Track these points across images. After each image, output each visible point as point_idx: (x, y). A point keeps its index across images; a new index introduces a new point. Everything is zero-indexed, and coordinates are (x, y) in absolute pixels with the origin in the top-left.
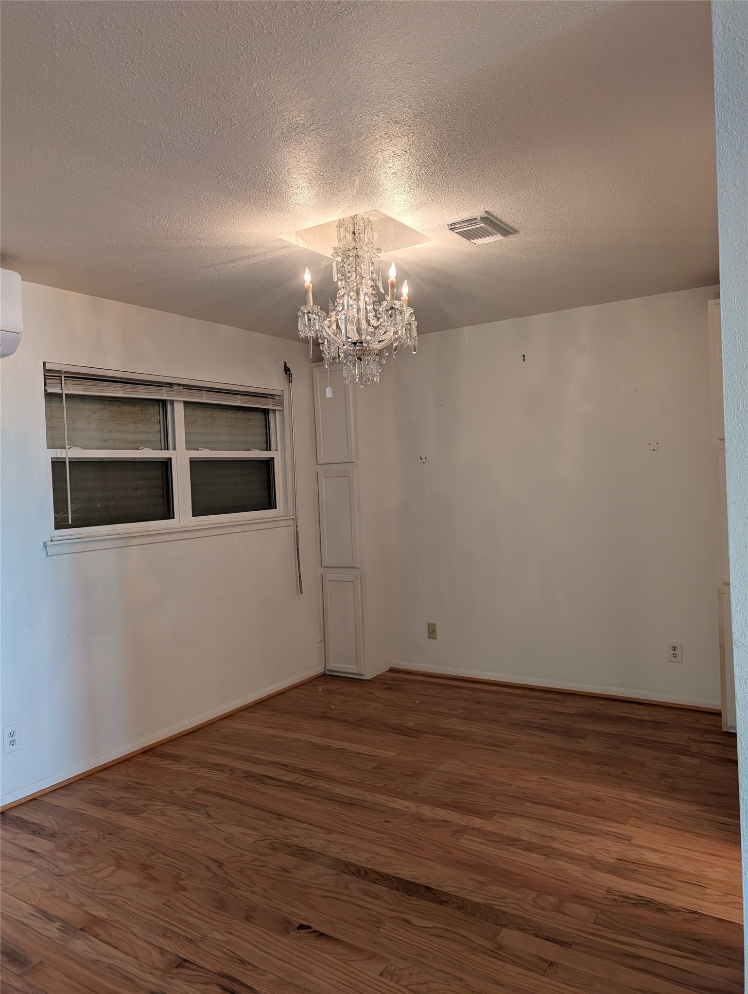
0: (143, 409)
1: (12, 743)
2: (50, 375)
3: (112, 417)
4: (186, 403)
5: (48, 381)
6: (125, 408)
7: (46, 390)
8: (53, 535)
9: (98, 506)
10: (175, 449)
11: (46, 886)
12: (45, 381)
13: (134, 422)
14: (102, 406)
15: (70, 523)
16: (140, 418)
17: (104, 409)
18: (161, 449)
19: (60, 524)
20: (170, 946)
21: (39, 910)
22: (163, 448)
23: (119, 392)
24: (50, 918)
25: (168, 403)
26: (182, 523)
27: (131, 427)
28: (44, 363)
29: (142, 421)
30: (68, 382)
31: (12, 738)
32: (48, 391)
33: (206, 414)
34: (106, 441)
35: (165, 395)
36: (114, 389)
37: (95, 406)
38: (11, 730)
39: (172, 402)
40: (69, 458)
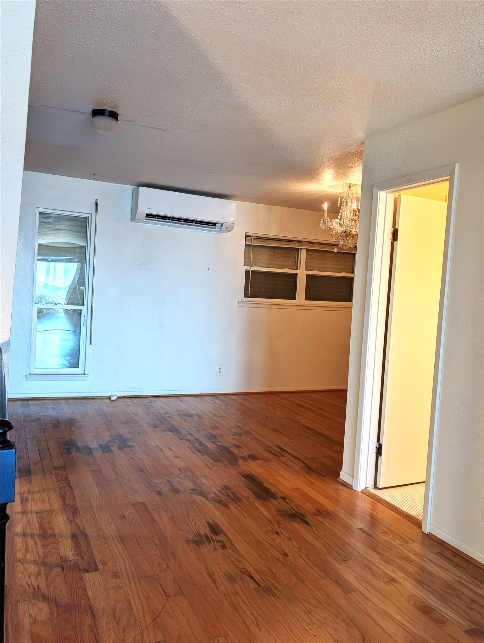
0: (289, 252)
1: (220, 372)
2: (248, 237)
3: (274, 254)
4: (308, 250)
5: (246, 240)
6: (280, 251)
7: (245, 243)
8: (243, 299)
9: (263, 290)
10: (300, 270)
11: (215, 408)
12: (246, 239)
13: (284, 257)
14: (270, 250)
15: (249, 295)
16: (287, 255)
17: (271, 251)
18: (295, 269)
19: (246, 296)
20: (237, 424)
21: (210, 411)
22: (296, 269)
23: (275, 245)
24: (211, 413)
25: (300, 249)
26: (299, 302)
27: (282, 259)
28: (246, 233)
29: (288, 256)
30: (255, 240)
31: (220, 370)
32: (246, 244)
33: (320, 254)
34: (270, 264)
35: (296, 246)
36: (273, 243)
37: (267, 250)
38: (220, 367)
39: (301, 249)
40: (251, 270)
